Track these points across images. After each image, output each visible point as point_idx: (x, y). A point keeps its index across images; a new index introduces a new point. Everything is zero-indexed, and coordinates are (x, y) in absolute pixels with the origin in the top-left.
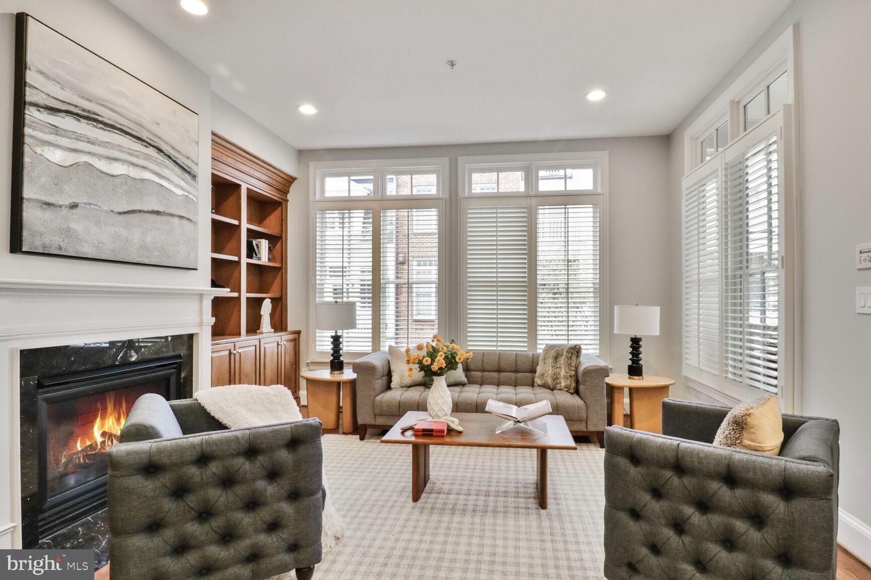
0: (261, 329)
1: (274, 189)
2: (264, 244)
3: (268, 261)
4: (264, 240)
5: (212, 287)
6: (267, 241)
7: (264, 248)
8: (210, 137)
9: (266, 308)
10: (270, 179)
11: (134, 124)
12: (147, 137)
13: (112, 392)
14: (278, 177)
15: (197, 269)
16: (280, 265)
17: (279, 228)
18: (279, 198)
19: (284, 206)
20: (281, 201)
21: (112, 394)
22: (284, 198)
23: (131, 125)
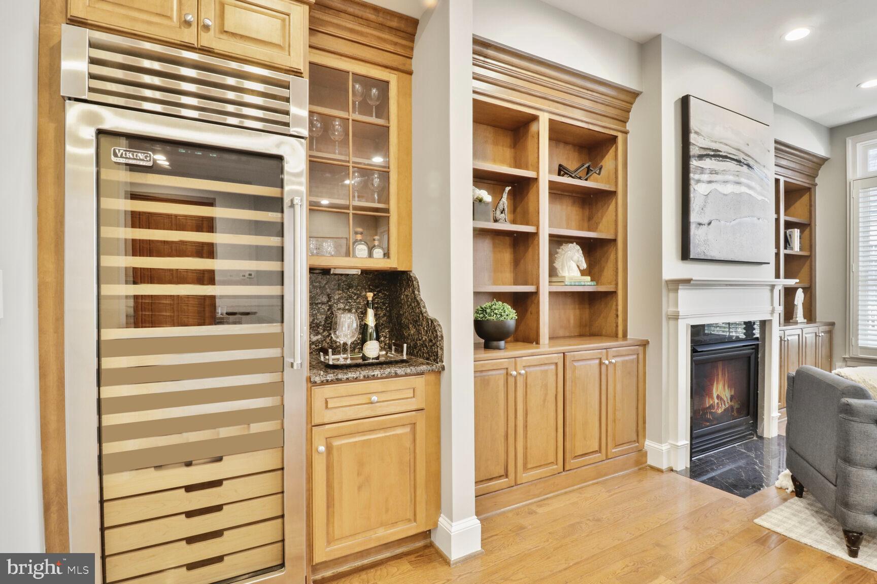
0: (794, 319)
1: (804, 175)
2: (796, 233)
3: (800, 251)
4: (796, 230)
5: (776, 278)
6: (799, 230)
7: (796, 237)
8: (773, 145)
9: (800, 297)
10: (803, 167)
11: (735, 150)
12: (743, 158)
13: (720, 362)
14: (810, 162)
15: (769, 263)
16: (809, 253)
17: (807, 214)
18: (808, 183)
19: (813, 191)
20: (811, 186)
21: (721, 362)
22: (812, 183)
23: (734, 152)
